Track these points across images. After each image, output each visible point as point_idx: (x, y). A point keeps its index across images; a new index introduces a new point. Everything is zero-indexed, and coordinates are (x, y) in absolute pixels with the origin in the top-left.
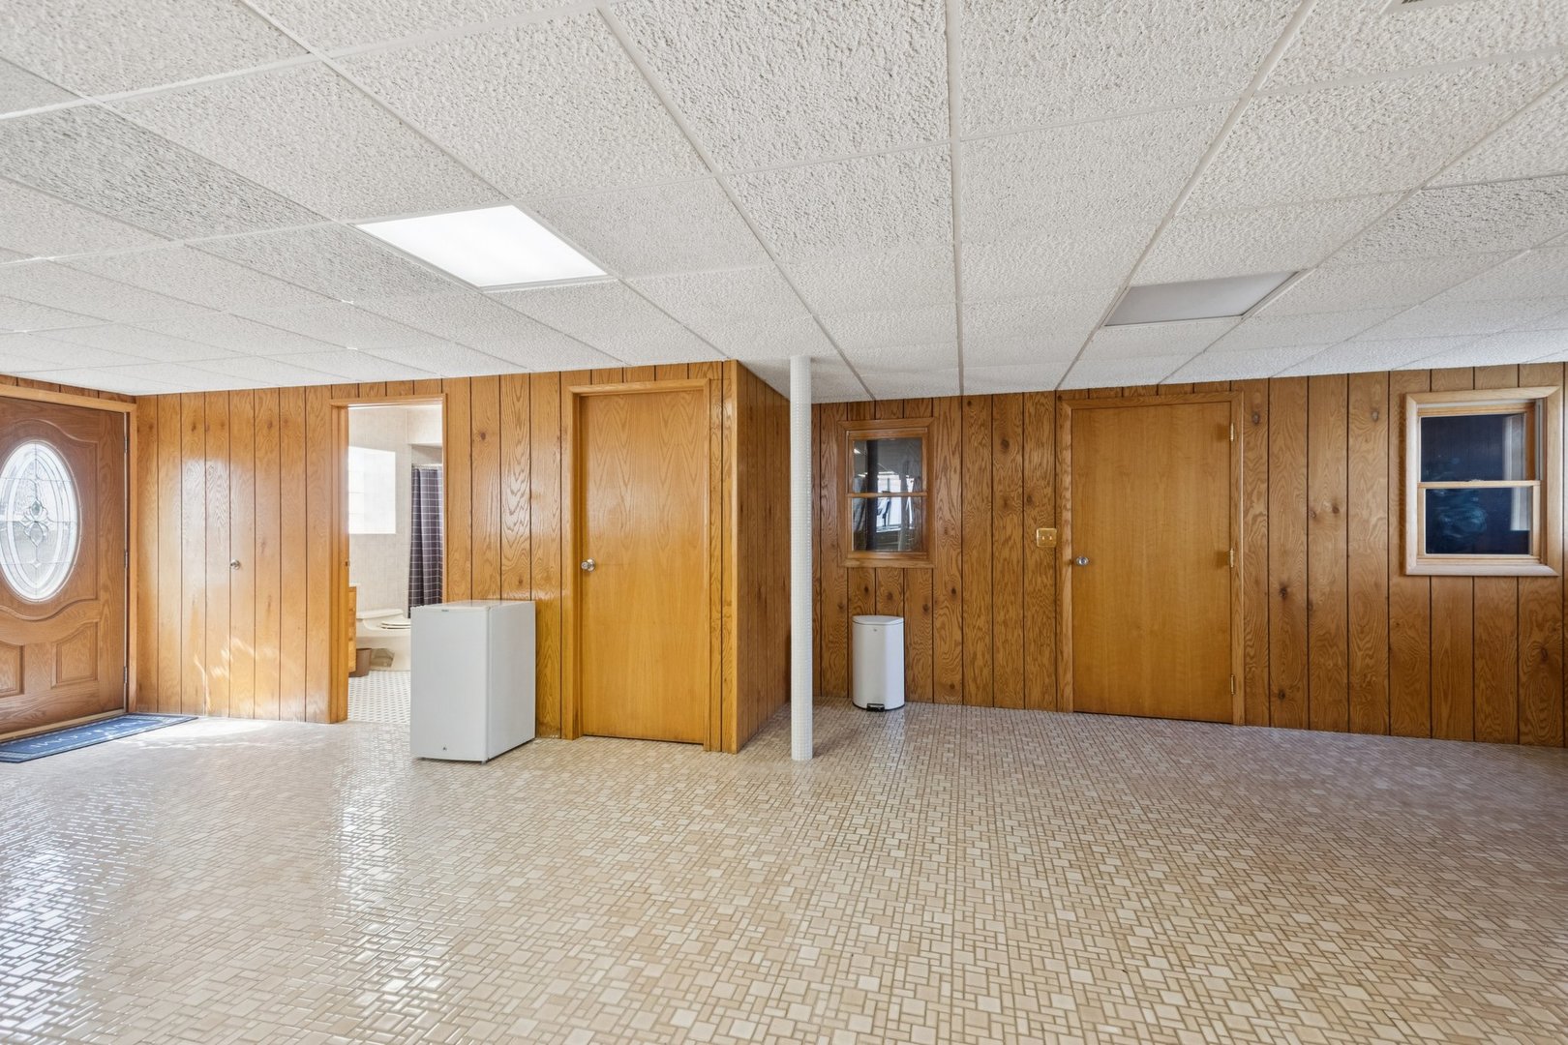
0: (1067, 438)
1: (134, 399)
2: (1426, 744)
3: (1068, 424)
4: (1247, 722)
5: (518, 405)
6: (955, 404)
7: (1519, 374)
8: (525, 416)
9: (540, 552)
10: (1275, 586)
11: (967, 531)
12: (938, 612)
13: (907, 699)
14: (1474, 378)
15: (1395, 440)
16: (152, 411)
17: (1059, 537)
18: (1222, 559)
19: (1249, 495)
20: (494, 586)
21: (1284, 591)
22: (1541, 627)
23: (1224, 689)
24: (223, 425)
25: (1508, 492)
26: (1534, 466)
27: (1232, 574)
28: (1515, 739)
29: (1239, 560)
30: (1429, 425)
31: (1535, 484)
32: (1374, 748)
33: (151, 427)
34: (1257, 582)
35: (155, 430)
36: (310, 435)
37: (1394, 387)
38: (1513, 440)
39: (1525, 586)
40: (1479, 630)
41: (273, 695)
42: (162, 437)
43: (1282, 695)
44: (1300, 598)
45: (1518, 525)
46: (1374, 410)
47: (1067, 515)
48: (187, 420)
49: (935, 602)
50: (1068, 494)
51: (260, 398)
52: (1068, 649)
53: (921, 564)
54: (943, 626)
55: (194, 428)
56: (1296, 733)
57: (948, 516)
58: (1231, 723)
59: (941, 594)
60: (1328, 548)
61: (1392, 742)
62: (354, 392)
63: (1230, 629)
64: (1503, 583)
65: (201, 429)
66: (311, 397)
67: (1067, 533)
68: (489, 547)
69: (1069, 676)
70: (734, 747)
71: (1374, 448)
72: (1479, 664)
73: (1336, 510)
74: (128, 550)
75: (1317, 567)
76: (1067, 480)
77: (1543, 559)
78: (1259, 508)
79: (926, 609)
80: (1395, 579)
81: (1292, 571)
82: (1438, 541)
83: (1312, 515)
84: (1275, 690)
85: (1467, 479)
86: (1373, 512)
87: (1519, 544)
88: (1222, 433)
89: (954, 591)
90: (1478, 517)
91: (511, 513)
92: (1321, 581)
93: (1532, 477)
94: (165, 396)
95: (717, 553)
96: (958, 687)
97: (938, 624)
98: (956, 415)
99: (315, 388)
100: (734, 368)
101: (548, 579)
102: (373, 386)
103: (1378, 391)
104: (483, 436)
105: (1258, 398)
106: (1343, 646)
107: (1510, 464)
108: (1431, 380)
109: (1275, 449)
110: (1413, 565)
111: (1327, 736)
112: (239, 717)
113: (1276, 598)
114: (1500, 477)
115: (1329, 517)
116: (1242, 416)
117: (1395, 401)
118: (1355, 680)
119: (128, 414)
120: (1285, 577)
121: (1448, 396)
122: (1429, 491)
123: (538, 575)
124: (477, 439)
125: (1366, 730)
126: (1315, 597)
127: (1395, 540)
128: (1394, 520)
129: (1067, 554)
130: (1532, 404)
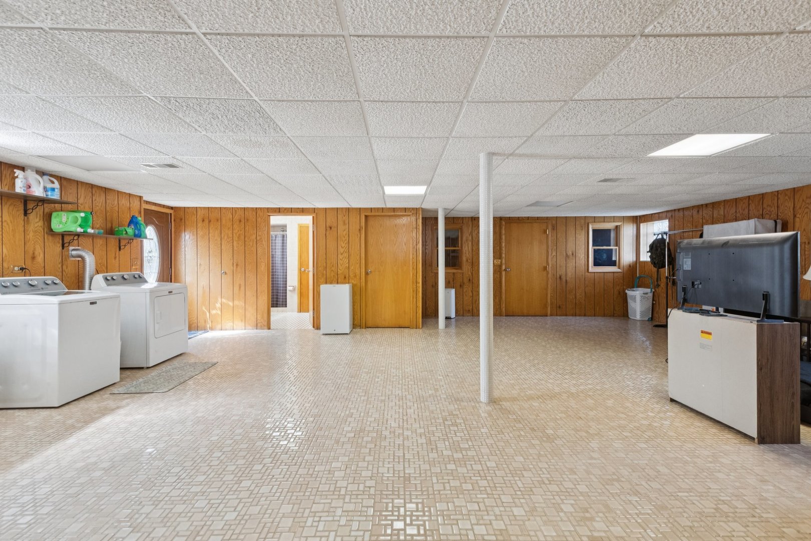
0: (503, 232)
1: (172, 208)
2: (594, 318)
3: (504, 227)
4: (551, 315)
5: (344, 218)
6: (470, 219)
7: (614, 219)
8: (347, 222)
9: (352, 268)
10: (558, 276)
11: (474, 260)
12: (465, 287)
13: (456, 316)
14: (604, 219)
15: (586, 235)
16: (182, 213)
17: (501, 262)
18: (545, 268)
19: (552, 250)
20: (335, 279)
21: (560, 277)
22: (618, 285)
23: (545, 306)
24: (218, 220)
25: (611, 250)
26: (617, 244)
27: (548, 273)
28: (613, 315)
29: (549, 269)
30: (594, 231)
31: (617, 248)
32: (583, 319)
33: (181, 219)
34: (554, 275)
35: (183, 220)
36: (258, 225)
37: (585, 221)
38: (613, 235)
39: (615, 275)
40: (605, 287)
41: (242, 321)
42: (187, 223)
43: (560, 307)
44: (564, 279)
45: (614, 259)
46: (581, 227)
47: (504, 255)
48: (200, 218)
49: (463, 283)
50: (504, 249)
51: (236, 211)
52: (504, 297)
53: (459, 271)
54: (466, 291)
55: (203, 221)
56: (563, 317)
57: (468, 255)
58: (547, 316)
59: (466, 281)
60: (571, 264)
61: (586, 318)
62: (277, 210)
63: (546, 289)
64: (611, 274)
65: (207, 221)
66: (259, 212)
67: (504, 261)
68: (333, 266)
69: (504, 305)
70: (421, 327)
71: (581, 237)
72: (605, 296)
73: (573, 254)
74: (171, 267)
75: (568, 271)
76: (503, 245)
77: (619, 268)
78: (554, 254)
79: (461, 286)
80: (586, 273)
81: (561, 272)
82: (596, 264)
83: (567, 256)
84: (558, 305)
85: (602, 246)
86: (581, 255)
87: (613, 263)
88: (545, 232)
89: (470, 280)
90: (605, 256)
91: (342, 254)
92: (569, 274)
93: (617, 246)
94: (188, 208)
95: (415, 267)
96: (471, 310)
97: (464, 291)
98: (470, 223)
99: (261, 209)
100: (420, 210)
101: (355, 276)
102: (286, 209)
103: (583, 221)
104: (331, 228)
105: (554, 222)
106: (574, 292)
107: (612, 241)
108: (595, 219)
109: (558, 237)
110: (591, 270)
111: (571, 317)
112: (226, 330)
113: (558, 280)
114: (610, 246)
115: (571, 256)
116: (550, 227)
117: (586, 225)
118: (577, 301)
119: (171, 214)
120: (560, 273)
121: (598, 224)
122: (594, 249)
123: (352, 275)
124: (328, 229)
125: (580, 315)
126: (567, 279)
127: (586, 263)
128: (586, 257)
129: (504, 267)
130: (617, 227)
